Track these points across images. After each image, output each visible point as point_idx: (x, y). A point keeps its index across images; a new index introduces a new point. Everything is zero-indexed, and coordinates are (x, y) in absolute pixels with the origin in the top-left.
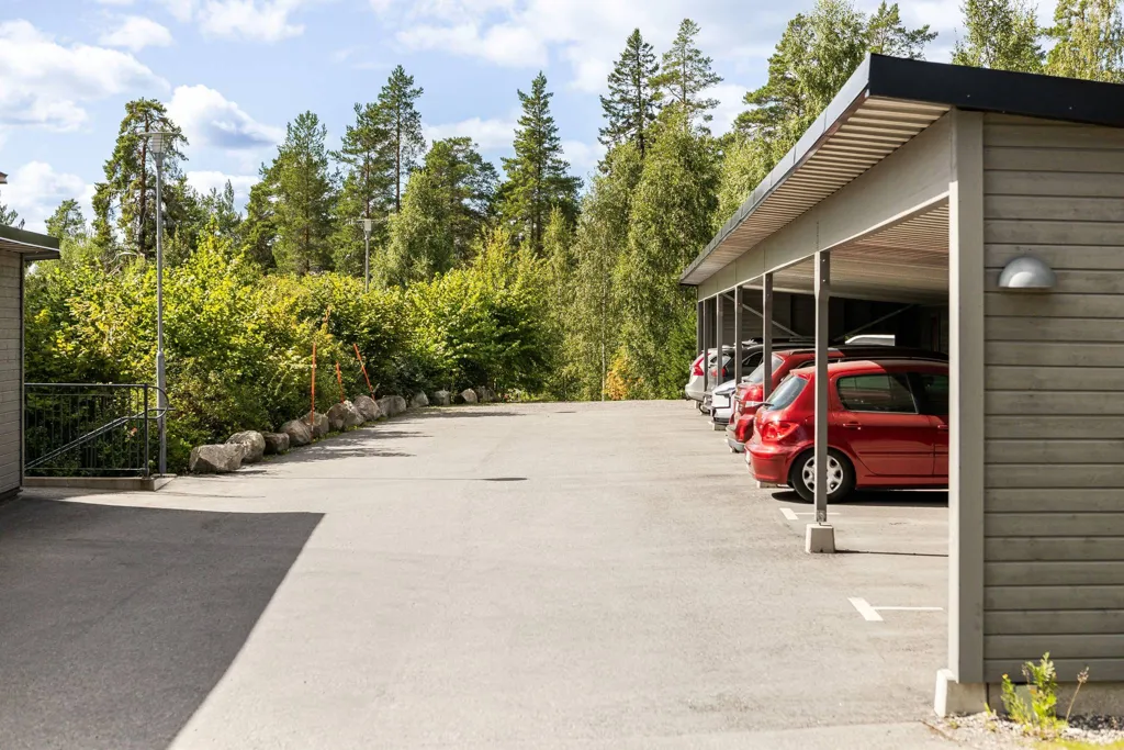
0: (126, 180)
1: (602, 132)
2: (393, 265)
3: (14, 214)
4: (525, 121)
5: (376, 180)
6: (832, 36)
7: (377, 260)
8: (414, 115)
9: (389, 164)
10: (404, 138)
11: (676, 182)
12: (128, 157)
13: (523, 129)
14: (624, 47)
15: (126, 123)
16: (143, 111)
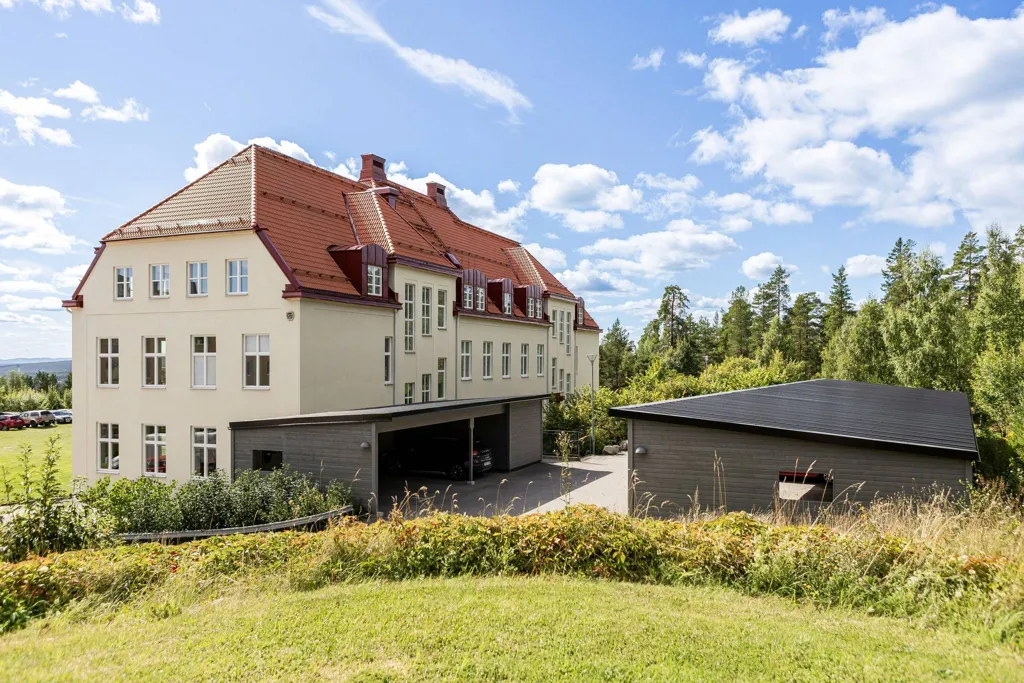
0: (665, 317)
1: (883, 285)
2: (764, 354)
3: (625, 330)
4: (835, 287)
5: (768, 314)
6: (926, 266)
7: (757, 352)
8: (786, 286)
9: (774, 308)
10: (781, 297)
11: (868, 326)
12: (666, 309)
13: (834, 290)
14: (894, 246)
15: (665, 295)
16: (671, 290)
